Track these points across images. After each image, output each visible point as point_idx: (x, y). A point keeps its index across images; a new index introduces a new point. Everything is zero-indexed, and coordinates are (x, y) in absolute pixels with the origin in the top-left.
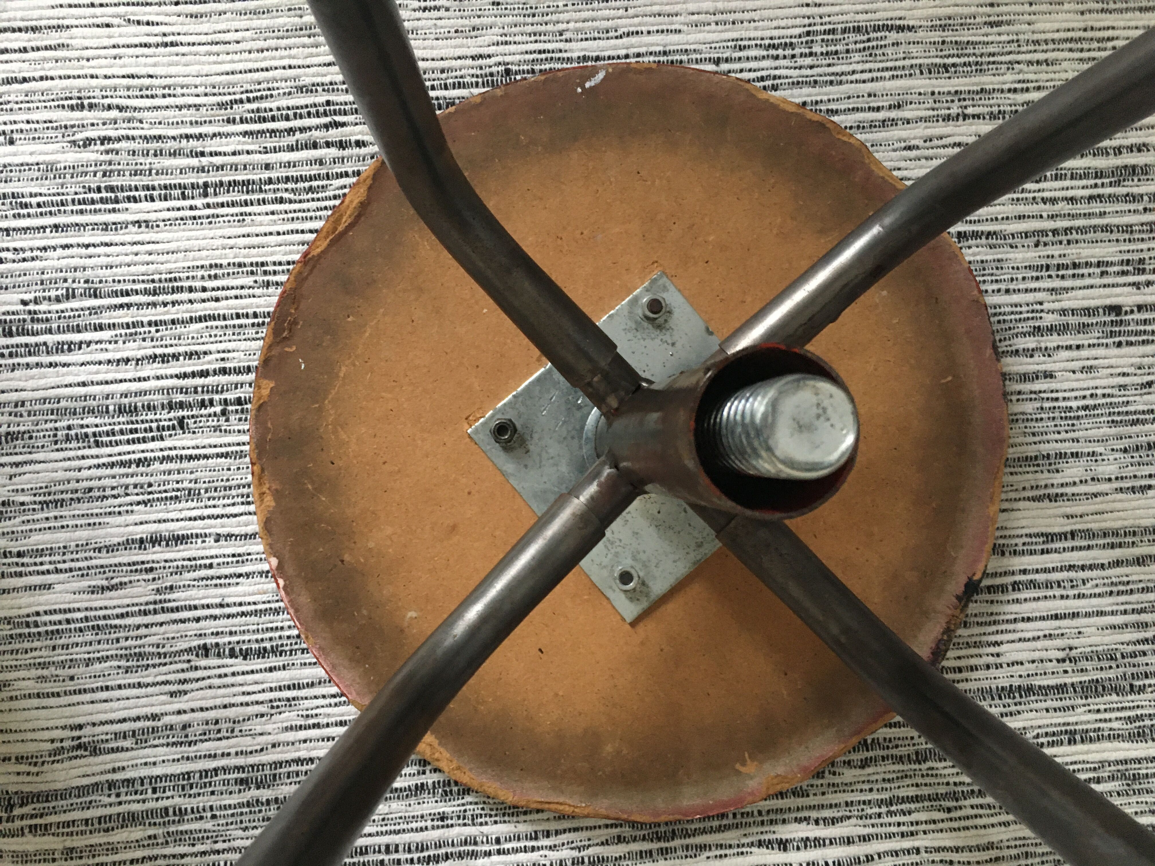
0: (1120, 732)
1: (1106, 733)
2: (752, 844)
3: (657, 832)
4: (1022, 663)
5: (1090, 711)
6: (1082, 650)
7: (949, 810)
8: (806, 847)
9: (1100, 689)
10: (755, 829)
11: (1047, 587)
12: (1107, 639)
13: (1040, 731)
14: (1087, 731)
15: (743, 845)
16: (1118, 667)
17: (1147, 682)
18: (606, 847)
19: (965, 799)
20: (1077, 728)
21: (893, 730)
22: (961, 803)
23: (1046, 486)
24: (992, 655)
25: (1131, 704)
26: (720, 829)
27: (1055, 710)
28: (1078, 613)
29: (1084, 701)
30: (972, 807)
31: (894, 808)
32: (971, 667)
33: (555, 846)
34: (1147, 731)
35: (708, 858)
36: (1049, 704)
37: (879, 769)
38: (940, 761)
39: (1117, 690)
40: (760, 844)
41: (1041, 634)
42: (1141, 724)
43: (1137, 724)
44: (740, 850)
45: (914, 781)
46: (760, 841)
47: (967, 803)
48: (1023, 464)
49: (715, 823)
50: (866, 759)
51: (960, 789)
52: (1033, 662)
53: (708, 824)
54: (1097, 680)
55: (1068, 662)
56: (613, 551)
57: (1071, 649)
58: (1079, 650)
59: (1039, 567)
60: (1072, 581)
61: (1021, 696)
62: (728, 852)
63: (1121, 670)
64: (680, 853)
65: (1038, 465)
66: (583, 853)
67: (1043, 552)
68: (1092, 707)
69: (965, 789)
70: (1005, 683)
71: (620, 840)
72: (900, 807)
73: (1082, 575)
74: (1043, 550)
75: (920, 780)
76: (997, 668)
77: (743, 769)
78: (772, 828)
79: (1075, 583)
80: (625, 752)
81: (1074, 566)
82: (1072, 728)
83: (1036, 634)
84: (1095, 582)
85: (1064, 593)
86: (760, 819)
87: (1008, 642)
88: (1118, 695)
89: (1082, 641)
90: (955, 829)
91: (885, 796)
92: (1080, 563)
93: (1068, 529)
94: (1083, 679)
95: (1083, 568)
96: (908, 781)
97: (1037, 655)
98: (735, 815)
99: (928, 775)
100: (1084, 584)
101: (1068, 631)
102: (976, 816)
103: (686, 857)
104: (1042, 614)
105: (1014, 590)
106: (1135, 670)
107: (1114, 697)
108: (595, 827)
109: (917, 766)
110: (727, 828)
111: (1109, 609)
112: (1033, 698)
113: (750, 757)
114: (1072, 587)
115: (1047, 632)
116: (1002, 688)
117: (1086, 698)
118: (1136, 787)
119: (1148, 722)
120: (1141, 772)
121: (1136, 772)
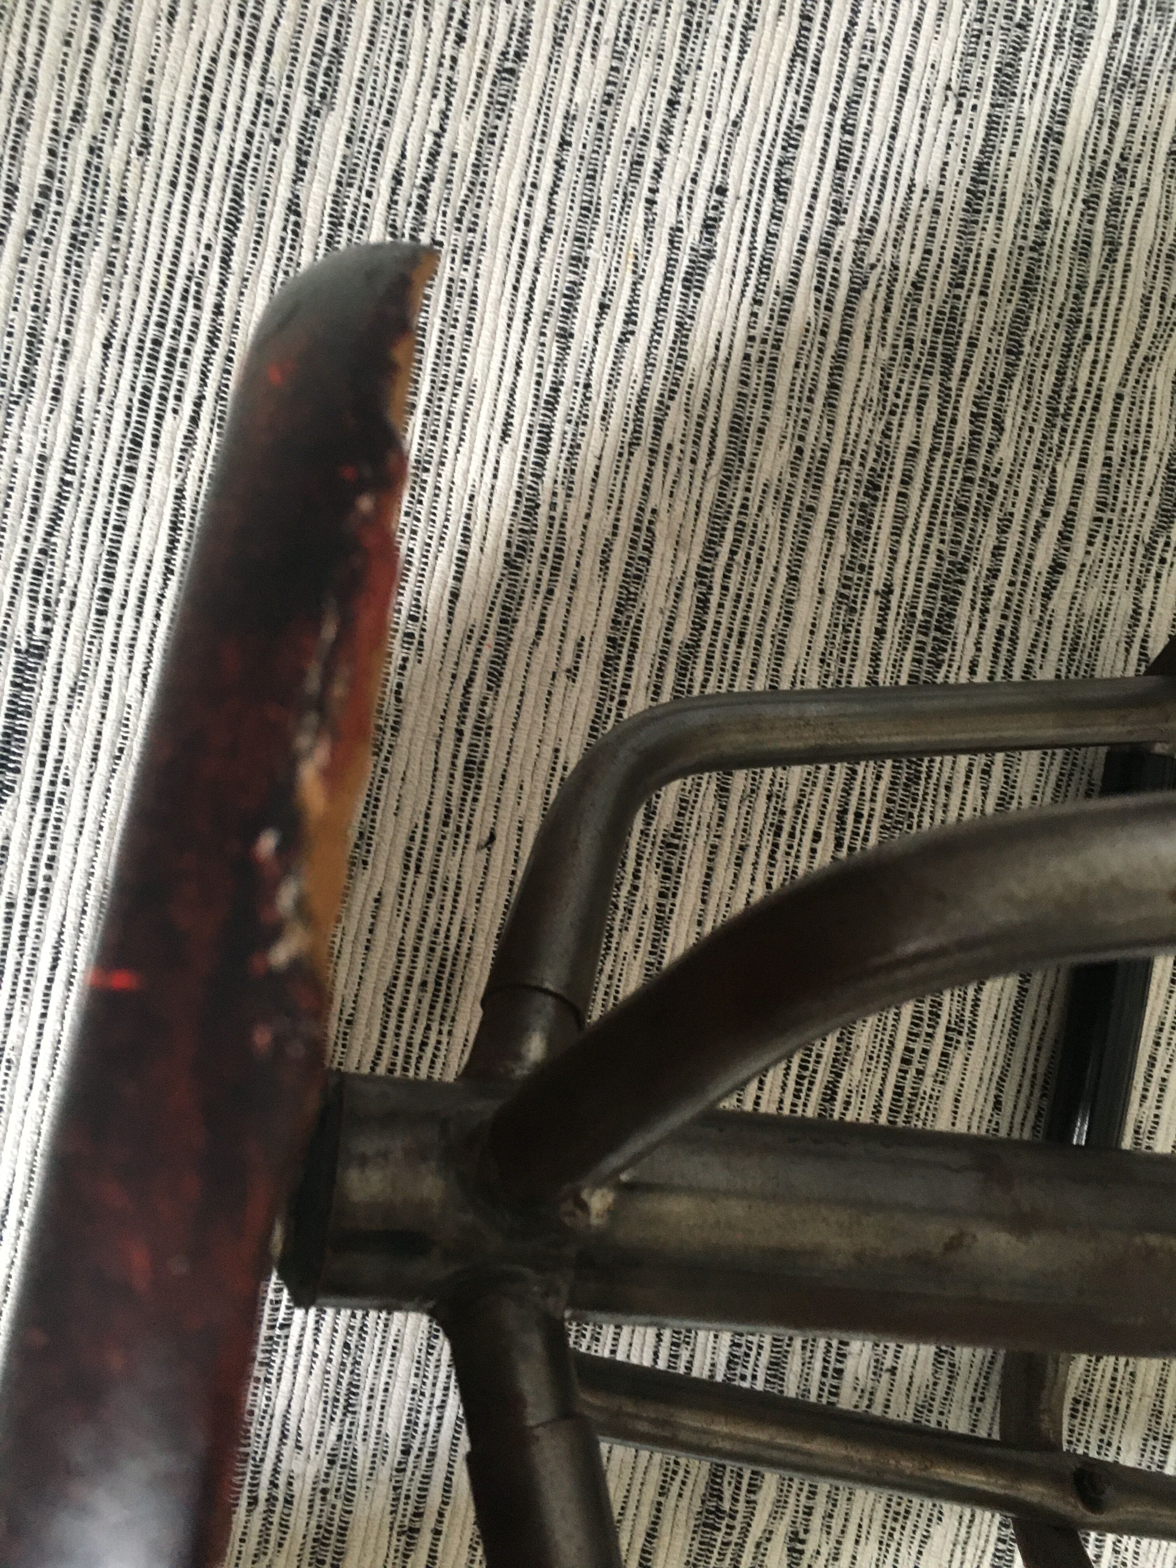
0: (1069, 67)
1: (1064, 88)
2: (1044, 606)
4: (946, 164)
5: (1031, 97)
6: (955, 72)
7: (1087, 337)
8: (1069, 539)
9: (1009, 71)
10: (1028, 597)
11: (862, 85)
12: (952, 33)
13: (1034, 176)
14: (1053, 112)
15: (1042, 618)
16: (990, 34)
19: (1081, 310)
20: (1045, 123)
21: (971, 372)
22: (1084, 319)
23: (731, 26)
24: (923, 199)
25: (1041, 37)
26: (1013, 641)
27: (1015, 143)
28: (908, 57)
29: (1017, 100)
30: (1093, 305)
31: (1062, 408)
32: (929, 235)
34: (1079, 30)
35: (1041, 667)
36: (1005, 148)
37: (1010, 410)
38: (1027, 324)
39: (1018, 49)
40: (1047, 596)
41: (917, 120)
42: (1068, 34)
43: (1067, 39)
44: (1046, 624)
45: (1039, 370)
46: (1043, 595)
47: (1086, 309)
48: (691, 45)
49: (1005, 645)
50: (994, 421)
52: (949, 147)
54: (998, 69)
55: (963, 99)
57: (948, 88)
58: (954, 77)
59: (833, 84)
60: (865, 47)
61: (985, 183)
62: (1042, 639)
63: (996, 30)
65: (699, 24)
67: (815, 71)
68: (1028, 92)
69: (1070, 306)
70: (963, 196)
72: (1064, 400)
73: (860, 29)
74: (813, 69)
75: (1041, 361)
76: (941, 200)
78: (1034, 574)
79: (869, 44)
81: (847, 35)
82: (1043, 130)
83: (916, 127)
84: (876, 15)
85: (876, 64)
86: (1018, 585)
87: (914, 171)
88: (1023, 49)
89: (943, 67)
90: (1112, 339)
91: (1043, 412)
92: (846, 24)
93: (796, 20)
94: (990, 89)
95: (853, 23)
96: (1037, 376)
97: (942, 139)
98: (1004, 617)
99: (1038, 348)
100: (874, 31)
101: (925, 82)
102: (1106, 304)
104: (894, 108)
105: (851, 133)
106: (1002, 13)
107: (1024, 56)
108: (964, 798)
109: (1024, 358)
110: (1015, 631)
111: (916, 10)
112: (992, 168)
114: (873, 49)
115: (919, 112)
116: (967, 203)
117: (1014, 94)
118: (1138, 76)
119: (1069, 25)
120: (1124, 62)
121: (1121, 68)
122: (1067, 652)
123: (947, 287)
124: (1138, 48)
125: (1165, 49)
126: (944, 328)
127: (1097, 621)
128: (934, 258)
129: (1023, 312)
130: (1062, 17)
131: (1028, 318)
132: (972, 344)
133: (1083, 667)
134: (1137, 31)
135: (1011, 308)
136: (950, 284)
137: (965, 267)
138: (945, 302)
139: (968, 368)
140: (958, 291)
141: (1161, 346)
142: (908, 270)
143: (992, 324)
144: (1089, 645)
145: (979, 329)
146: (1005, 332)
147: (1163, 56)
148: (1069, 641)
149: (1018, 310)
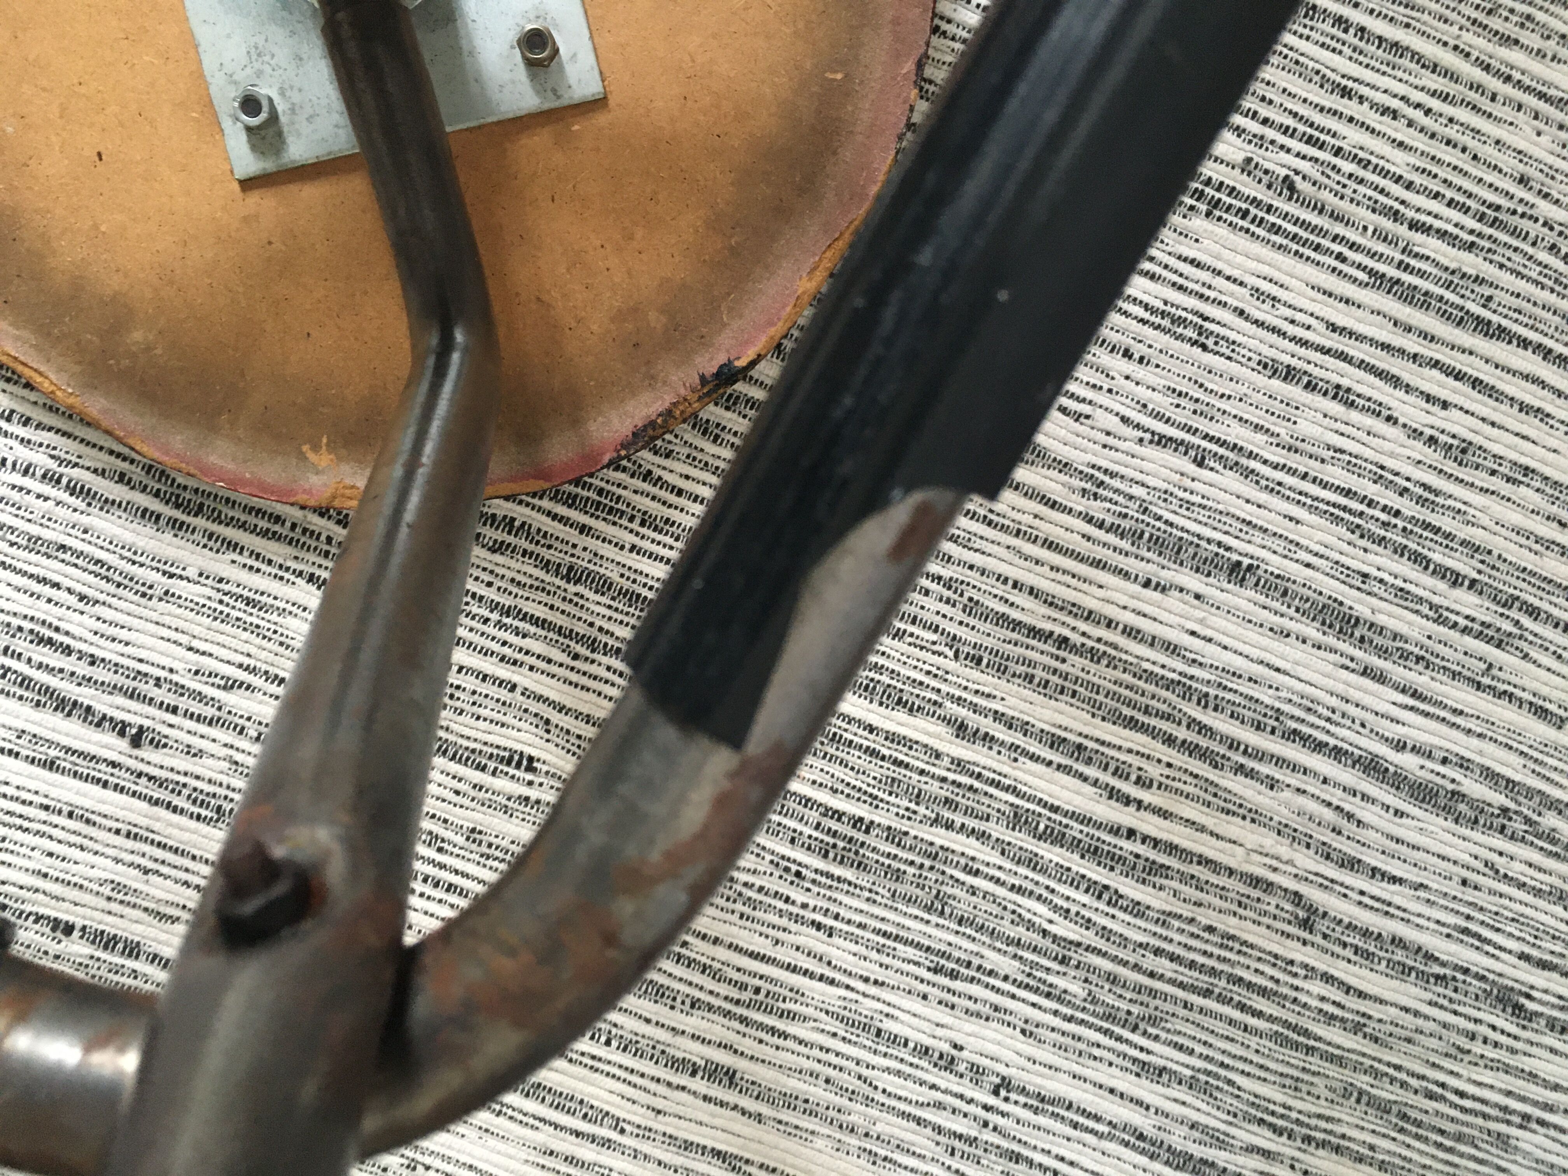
2: (300, 574)
3: (178, 496)
7: (576, 657)
10: (312, 557)
15: (287, 569)
17: (910, 629)
18: (100, 478)
19: (605, 654)
21: (556, 523)
22: (595, 656)
26: (265, 534)
30: (609, 669)
31: (508, 621)
32: (697, 497)
33: (29, 442)
34: (879, 689)
35: (233, 562)
37: (513, 564)
38: (596, 592)
40: (311, 579)
42: (877, 677)
44: (280, 573)
45: (549, 600)
46: (312, 575)
47: (605, 660)
49: (263, 524)
50: (503, 542)
51: (604, 639)
53: (252, 520)
56: (257, 65)
62: (264, 567)
64: (197, 537)
66: (61, 469)
69: (611, 642)
71: (122, 478)
72: (516, 623)
75: (558, 603)
77: (311, 456)
80: (159, 351)
86: (326, 547)
90: (571, 683)
91: (506, 601)
96: (543, 597)
98: (294, 526)
99: (571, 601)
102: (606, 682)
103: (205, 546)
108: (94, 446)
109: (563, 584)
110: (276, 537)
113: (328, 445)
118: (831, 751)
119: (885, 679)
120: (845, 735)
121: (839, 732)
122: (246, 593)
123: (643, 509)
124: (857, 753)
125: (853, 782)
126: (602, 500)
127: (275, 632)
128: (672, 498)
129: (609, 589)
130: (893, 671)
131: (603, 594)
132: (583, 529)
133: (227, 610)
134: (873, 753)
135: (615, 577)
136: (645, 513)
137: (660, 532)
138: (628, 505)
139: (560, 521)
140: (638, 520)
141: (559, 741)
142: (664, 468)
143: (600, 552)
144: (249, 619)
145: (598, 538)
146: (591, 567)
147: (847, 779)
148: (257, 597)
149: (611, 584)
